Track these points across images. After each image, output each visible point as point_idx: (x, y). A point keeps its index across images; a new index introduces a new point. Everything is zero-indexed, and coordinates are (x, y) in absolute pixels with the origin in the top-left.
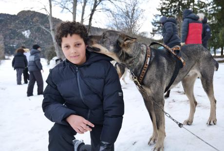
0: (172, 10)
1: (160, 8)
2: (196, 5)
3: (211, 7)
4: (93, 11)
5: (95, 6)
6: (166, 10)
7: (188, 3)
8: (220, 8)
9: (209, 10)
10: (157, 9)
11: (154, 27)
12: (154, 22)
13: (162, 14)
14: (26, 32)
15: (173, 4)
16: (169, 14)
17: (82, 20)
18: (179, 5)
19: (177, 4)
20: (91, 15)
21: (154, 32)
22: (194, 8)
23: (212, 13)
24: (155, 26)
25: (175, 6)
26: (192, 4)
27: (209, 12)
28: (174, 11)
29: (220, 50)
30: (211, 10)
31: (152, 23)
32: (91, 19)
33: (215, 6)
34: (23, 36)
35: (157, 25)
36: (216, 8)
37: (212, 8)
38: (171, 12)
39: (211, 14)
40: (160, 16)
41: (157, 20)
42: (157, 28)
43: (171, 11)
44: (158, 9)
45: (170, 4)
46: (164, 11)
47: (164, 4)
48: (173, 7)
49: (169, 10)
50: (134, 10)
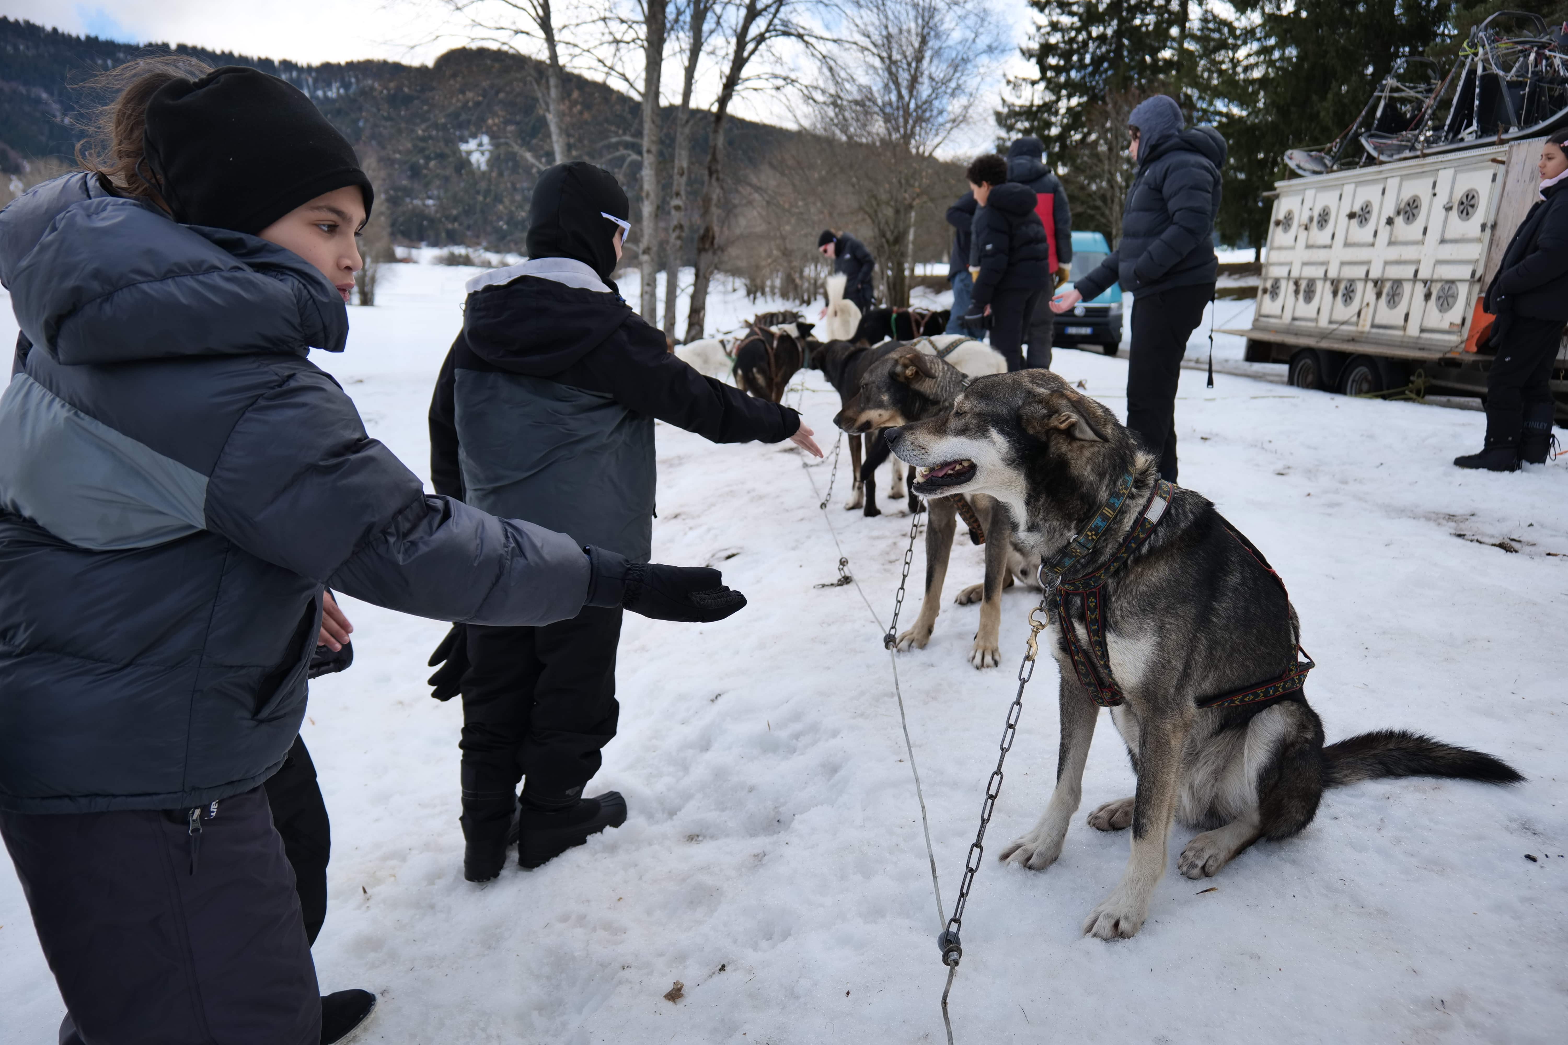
0: (1088, 59)
1: (1035, 46)
2: (1193, 37)
3: (1255, 46)
6: (1061, 56)
7: (1157, 24)
8: (1292, 52)
9: (1245, 63)
10: (1023, 52)
11: (1003, 133)
12: (1005, 110)
13: (1043, 77)
14: (472, 145)
15: (1095, 31)
16: (1073, 74)
18: (1118, 34)
19: (1109, 32)
22: (1182, 51)
23: (1257, 74)
24: (1010, 128)
25: (1102, 38)
26: (1174, 31)
27: (1246, 69)
28: (1097, 61)
30: (1252, 60)
31: (998, 115)
33: (1272, 41)
34: (463, 164)
35: (1019, 125)
36: (1276, 55)
37: (1258, 53)
38: (1082, 66)
39: (1253, 82)
40: (1033, 83)
41: (1018, 102)
43: (1081, 59)
44: (1027, 54)
45: (1079, 31)
46: (1052, 61)
47: (1055, 27)
48: (1091, 46)
49: (1075, 58)
50: (919, 58)
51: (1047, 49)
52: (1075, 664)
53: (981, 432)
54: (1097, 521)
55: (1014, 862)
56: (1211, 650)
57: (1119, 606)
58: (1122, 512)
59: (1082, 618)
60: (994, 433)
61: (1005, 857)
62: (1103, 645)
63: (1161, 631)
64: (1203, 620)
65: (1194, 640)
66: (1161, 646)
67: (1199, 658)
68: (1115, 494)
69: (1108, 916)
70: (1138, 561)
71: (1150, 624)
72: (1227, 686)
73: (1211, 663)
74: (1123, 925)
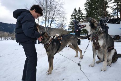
4: (51, 23)
5: (52, 22)
17: (48, 26)
20: (50, 24)
21: (69, 29)
29: (87, 34)
32: (50, 26)
42: (69, 28)
50: (63, 23)
51: (71, 22)
52: (95, 45)
53: (87, 22)
54: (97, 30)
55: (91, 66)
56: (108, 42)
57: (99, 38)
58: (99, 30)
59: (96, 40)
60: (88, 22)
61: (89, 66)
62: (98, 42)
63: (104, 40)
64: (107, 39)
65: (106, 41)
66: (104, 41)
67: (107, 43)
68: (98, 28)
69: (103, 69)
70: (101, 33)
71: (103, 39)
72: (109, 47)
73: (108, 44)
74: (105, 70)
